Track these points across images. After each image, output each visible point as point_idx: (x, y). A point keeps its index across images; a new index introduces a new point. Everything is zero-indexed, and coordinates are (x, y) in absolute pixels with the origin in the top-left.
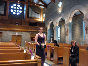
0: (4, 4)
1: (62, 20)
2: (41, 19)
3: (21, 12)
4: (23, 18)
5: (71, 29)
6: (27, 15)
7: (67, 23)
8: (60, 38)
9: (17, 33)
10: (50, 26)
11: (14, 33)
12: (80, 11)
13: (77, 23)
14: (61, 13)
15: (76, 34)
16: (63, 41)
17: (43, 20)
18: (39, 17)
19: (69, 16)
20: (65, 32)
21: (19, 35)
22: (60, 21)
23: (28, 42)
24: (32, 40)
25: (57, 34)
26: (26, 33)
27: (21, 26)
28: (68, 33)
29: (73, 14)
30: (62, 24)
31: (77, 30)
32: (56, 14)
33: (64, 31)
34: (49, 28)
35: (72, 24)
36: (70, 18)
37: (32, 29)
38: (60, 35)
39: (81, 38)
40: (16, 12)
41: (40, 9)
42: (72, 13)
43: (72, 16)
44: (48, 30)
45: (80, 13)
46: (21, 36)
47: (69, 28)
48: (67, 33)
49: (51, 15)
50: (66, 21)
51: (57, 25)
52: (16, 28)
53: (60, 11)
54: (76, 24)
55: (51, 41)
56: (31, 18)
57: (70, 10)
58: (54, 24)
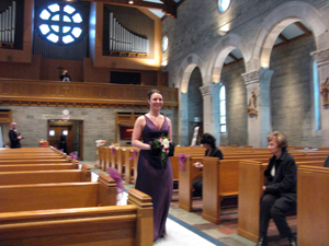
0: (14, 3)
1: (232, 60)
2: (154, 56)
3: (77, 32)
4: (88, 54)
5: (267, 92)
6: (100, 45)
7: (253, 70)
8: (228, 128)
9: (66, 112)
10: (190, 84)
11: (56, 113)
12: (298, 24)
13: (289, 70)
14: (228, 32)
15: (287, 111)
16: (238, 138)
17: (161, 62)
18: (148, 51)
19: (259, 43)
20: (245, 103)
21: (73, 118)
22: (225, 65)
23: (109, 144)
24: (122, 138)
25: (214, 111)
26: (99, 110)
27: (79, 84)
28: (258, 109)
29: (274, 37)
30: (234, 76)
31: (291, 96)
32: (211, 37)
33: (242, 102)
34: (184, 89)
35: (271, 72)
36: (262, 49)
37: (122, 97)
38: (227, 116)
39: (305, 126)
40: (61, 34)
41: (150, 21)
42: (270, 31)
43: (269, 45)
44: (180, 96)
45: (301, 32)
46: (81, 122)
47: (258, 89)
48: (252, 106)
49: (193, 42)
50: (249, 62)
51: (217, 78)
52: (62, 92)
53: (224, 26)
54: (285, 74)
55: (195, 140)
56: (117, 54)
57: (262, 21)
58: (203, 75)
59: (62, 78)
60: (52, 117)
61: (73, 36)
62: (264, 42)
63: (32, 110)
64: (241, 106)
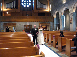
1: (66, 10)
2: (48, 9)
3: (30, 4)
4: (32, 9)
5: (75, 18)
6: (35, 7)
7: (71, 13)
8: (65, 26)
9: (28, 23)
11: (26, 23)
16: (67, 29)
17: (50, 10)
18: (46, 8)
21: (30, 24)
22: (65, 11)
25: (62, 22)
26: (36, 22)
27: (31, 16)
28: (72, 22)
30: (67, 14)
32: (61, 5)
33: (69, 20)
34: (55, 17)
35: (76, 13)
36: (74, 8)
37: (41, 19)
38: (65, 23)
40: (26, 5)
42: (76, 3)
43: (76, 7)
46: (32, 25)
47: (73, 17)
49: (57, 6)
50: (70, 11)
51: (63, 14)
52: (27, 18)
53: (64, 2)
55: (57, 29)
56: (39, 9)
58: (59, 14)
59: (27, 15)
60: (25, 24)
61: (29, 5)
62: (74, 6)
63: (21, 23)
64: (69, 21)
